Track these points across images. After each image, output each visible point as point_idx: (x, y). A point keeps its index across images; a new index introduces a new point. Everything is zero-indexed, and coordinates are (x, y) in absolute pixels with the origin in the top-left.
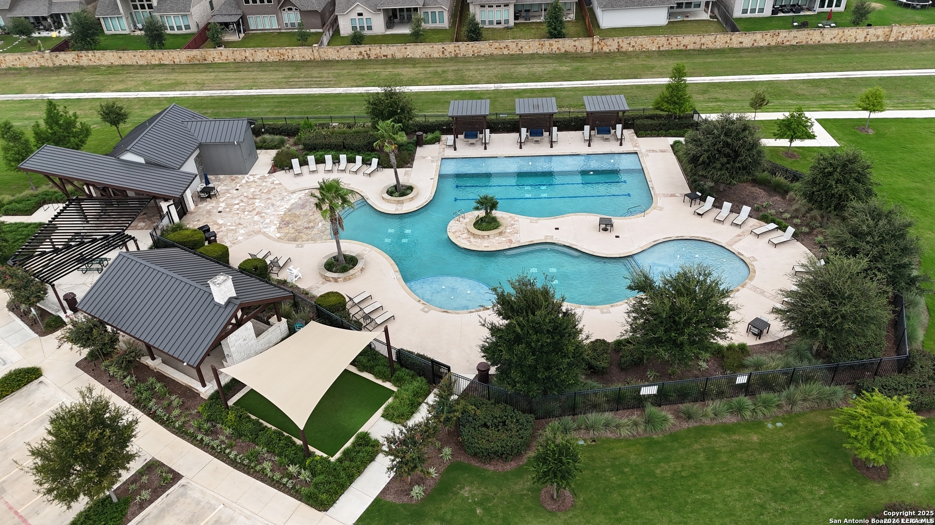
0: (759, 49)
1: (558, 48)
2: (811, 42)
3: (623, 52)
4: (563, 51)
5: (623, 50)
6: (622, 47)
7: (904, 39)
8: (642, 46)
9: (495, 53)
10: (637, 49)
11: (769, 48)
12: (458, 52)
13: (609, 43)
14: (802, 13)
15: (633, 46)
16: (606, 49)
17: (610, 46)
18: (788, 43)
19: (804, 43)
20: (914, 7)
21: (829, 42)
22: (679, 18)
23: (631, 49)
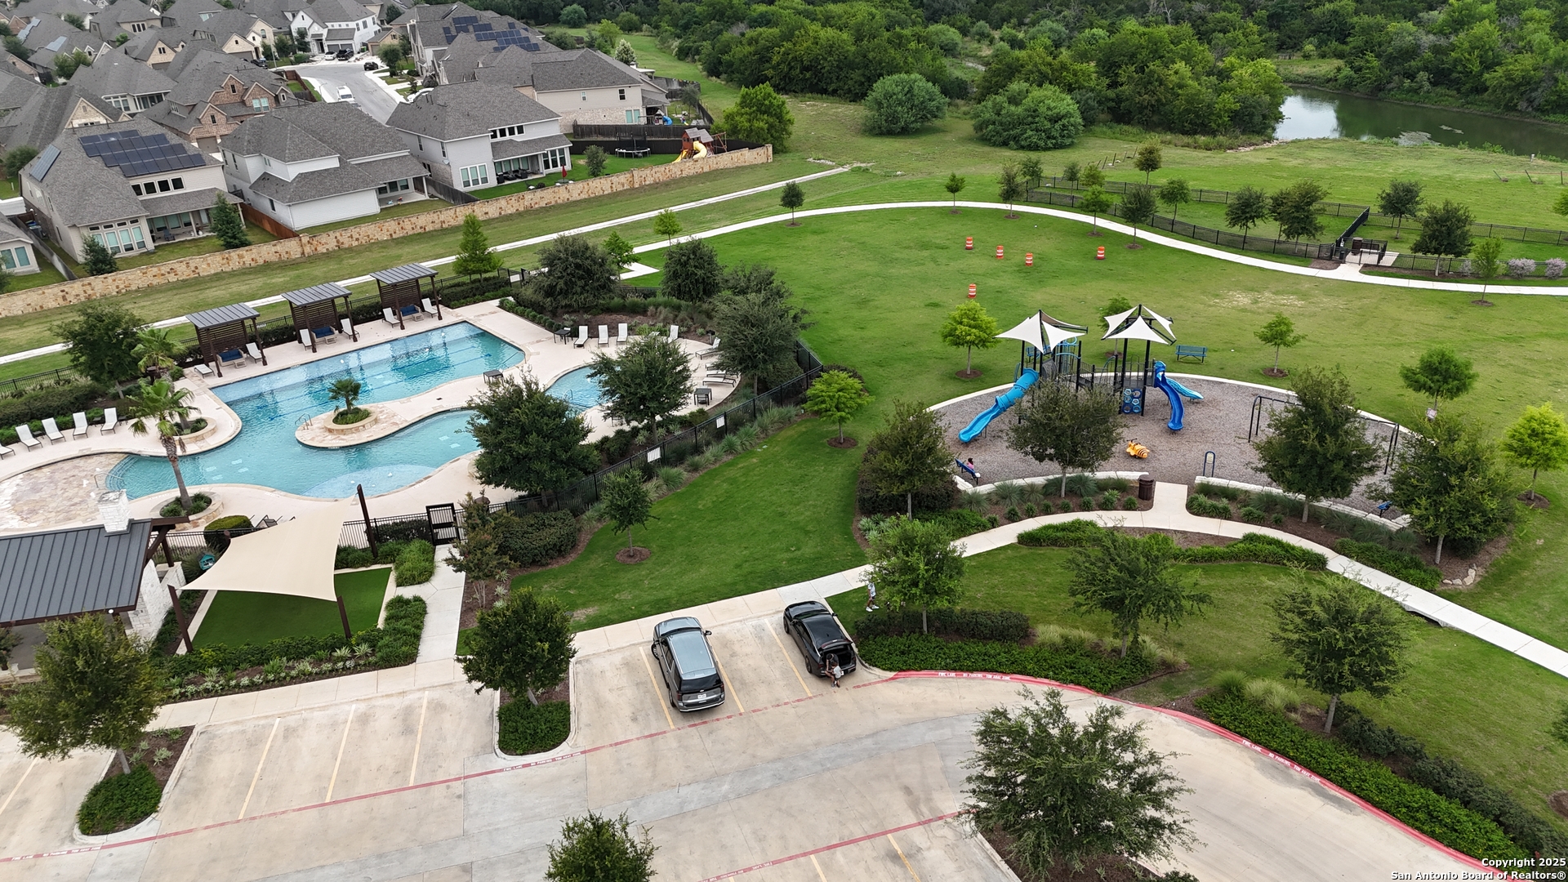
0: (509, 217)
1: (253, 260)
2: (560, 201)
3: (346, 249)
4: (261, 262)
5: (346, 246)
6: (342, 243)
7: (647, 183)
8: (368, 236)
9: (155, 283)
10: (364, 242)
11: (519, 214)
12: (90, 292)
13: (323, 241)
14: (529, 178)
15: (357, 239)
16: (322, 249)
17: (326, 243)
18: (537, 206)
19: (553, 203)
20: (636, 156)
21: (579, 198)
22: (391, 203)
23: (355, 243)
